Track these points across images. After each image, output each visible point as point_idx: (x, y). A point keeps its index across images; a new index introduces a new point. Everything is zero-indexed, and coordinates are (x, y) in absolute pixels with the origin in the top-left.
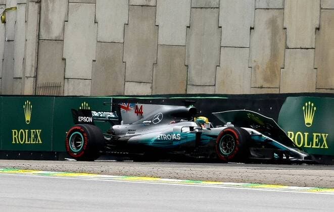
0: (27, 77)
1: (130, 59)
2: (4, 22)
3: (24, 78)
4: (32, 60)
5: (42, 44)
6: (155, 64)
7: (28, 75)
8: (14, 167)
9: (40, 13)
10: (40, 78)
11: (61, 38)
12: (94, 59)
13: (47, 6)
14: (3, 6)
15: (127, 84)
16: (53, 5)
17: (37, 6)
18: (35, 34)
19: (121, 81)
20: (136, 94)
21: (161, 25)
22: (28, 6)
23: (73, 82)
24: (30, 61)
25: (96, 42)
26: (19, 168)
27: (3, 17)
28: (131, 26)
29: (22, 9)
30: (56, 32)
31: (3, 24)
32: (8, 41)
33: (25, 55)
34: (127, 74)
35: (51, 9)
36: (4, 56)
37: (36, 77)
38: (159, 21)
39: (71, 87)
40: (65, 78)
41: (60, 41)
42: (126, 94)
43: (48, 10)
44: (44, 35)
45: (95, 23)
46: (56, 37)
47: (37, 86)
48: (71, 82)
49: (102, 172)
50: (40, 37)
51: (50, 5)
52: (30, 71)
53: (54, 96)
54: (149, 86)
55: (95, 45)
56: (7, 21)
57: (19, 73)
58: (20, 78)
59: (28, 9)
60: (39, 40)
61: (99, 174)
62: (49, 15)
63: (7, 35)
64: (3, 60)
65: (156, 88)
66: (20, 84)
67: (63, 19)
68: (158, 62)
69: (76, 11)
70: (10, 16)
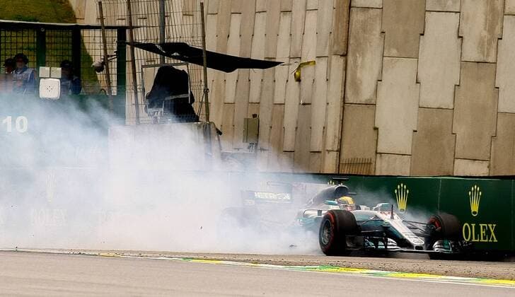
0: (329, 151)
1: (461, 130)
2: (299, 80)
3: (325, 153)
4: (335, 130)
5: (349, 109)
6: (494, 137)
7: (330, 149)
8: (331, 265)
9: (346, 69)
10: (344, 152)
11: (373, 102)
12: (415, 129)
13: (355, 61)
14: (298, 60)
15: (457, 161)
16: (363, 59)
17: (342, 60)
18: (340, 95)
19: (449, 157)
20: (468, 175)
21: (502, 87)
22: (331, 60)
23: (387, 158)
24: (333, 131)
25: (417, 106)
26: (338, 265)
27: (297, 74)
28: (462, 87)
29: (322, 65)
30: (366, 94)
31: (297, 83)
32: (304, 104)
33: (326, 123)
34: (457, 149)
35: (360, 65)
36: (297, 123)
37: (339, 151)
38: (500, 82)
39: (385, 164)
40: (376, 153)
41: (371, 105)
42: (455, 175)
43: (356, 67)
44: (350, 98)
45: (417, 82)
46: (366, 100)
47: (341, 162)
48: (386, 157)
49: (446, 273)
50: (346, 99)
51: (359, 60)
52: (332, 143)
53: (363, 175)
54: (486, 164)
55: (417, 112)
56: (302, 78)
57: (317, 145)
58: (318, 152)
59: (330, 63)
60: (344, 103)
61: (443, 275)
62: (358, 71)
63: (302, 97)
64: (297, 128)
65: (494, 167)
66: (319, 160)
67: (375, 77)
68: (498, 134)
69: (393, 67)
70: (307, 73)
